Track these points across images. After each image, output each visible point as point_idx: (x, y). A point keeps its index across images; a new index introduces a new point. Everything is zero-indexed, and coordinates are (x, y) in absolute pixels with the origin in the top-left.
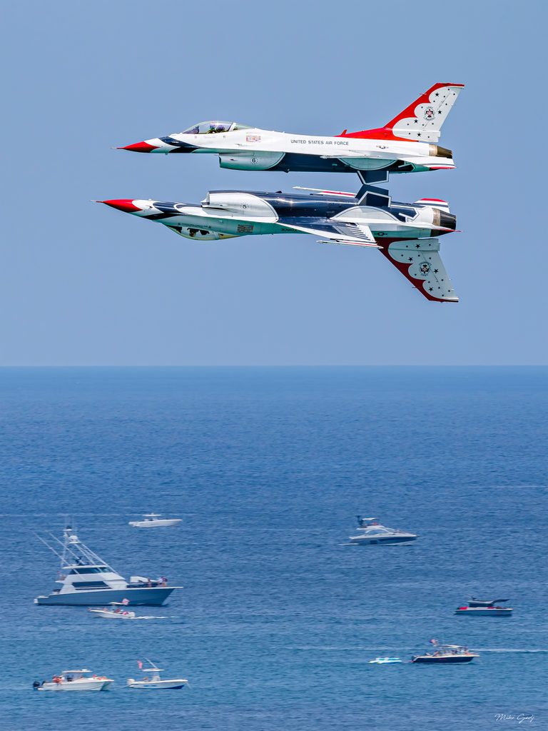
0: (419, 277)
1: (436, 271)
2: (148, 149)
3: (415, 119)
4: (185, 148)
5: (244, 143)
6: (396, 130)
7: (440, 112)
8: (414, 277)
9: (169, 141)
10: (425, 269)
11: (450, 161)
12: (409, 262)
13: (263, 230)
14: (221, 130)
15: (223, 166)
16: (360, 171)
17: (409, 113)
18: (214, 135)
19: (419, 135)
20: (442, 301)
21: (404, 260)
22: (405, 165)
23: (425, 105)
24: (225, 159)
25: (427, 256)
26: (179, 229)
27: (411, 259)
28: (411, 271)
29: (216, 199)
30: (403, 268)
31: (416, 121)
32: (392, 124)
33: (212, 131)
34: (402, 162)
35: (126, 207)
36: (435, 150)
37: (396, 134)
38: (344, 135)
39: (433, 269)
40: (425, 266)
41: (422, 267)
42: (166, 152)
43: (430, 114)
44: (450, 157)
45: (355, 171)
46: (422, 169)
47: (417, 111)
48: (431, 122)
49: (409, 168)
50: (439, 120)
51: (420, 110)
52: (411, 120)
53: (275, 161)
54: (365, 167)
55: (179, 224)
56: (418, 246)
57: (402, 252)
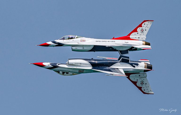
0: (140, 86)
1: (146, 84)
2: (48, 45)
3: (137, 32)
5: (80, 42)
6: (131, 37)
7: (146, 30)
9: (54, 42)
10: (142, 83)
11: (150, 47)
12: (137, 81)
13: (87, 72)
14: (72, 38)
15: (73, 50)
16: (119, 51)
17: (135, 30)
18: (70, 40)
19: (139, 38)
20: (148, 94)
23: (141, 28)
24: (74, 48)
25: (143, 79)
26: (59, 72)
27: (137, 80)
28: (138, 84)
29: (71, 61)
30: (135, 83)
31: (138, 33)
32: (129, 35)
33: (69, 38)
35: (41, 65)
36: (144, 43)
38: (113, 39)
39: (145, 83)
40: (142, 82)
41: (141, 83)
42: (54, 46)
43: (142, 31)
44: (149, 45)
45: (117, 51)
46: (140, 49)
48: (143, 33)
49: (136, 49)
50: (146, 33)
51: (139, 30)
52: (136, 33)
53: (90, 48)
54: (121, 49)
55: (59, 70)
56: (140, 76)
57: (134, 78)
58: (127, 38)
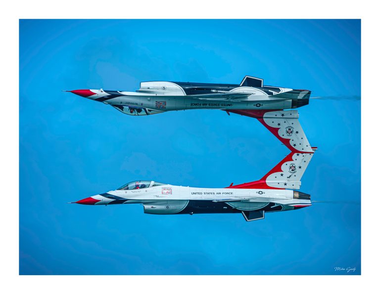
4: (119, 201)
5: (160, 195)
7: (300, 167)
8: (283, 137)
10: (290, 132)
14: (143, 186)
17: (277, 169)
18: (139, 190)
19: (285, 184)
20: (302, 153)
21: (275, 126)
22: (276, 206)
27: (279, 124)
28: (280, 133)
33: (137, 187)
34: (273, 204)
37: (269, 185)
38: (231, 186)
40: (290, 129)
41: (288, 130)
42: (105, 204)
43: (293, 169)
45: (240, 212)
47: (283, 167)
54: (247, 209)
57: (273, 120)
58: (261, 184)
